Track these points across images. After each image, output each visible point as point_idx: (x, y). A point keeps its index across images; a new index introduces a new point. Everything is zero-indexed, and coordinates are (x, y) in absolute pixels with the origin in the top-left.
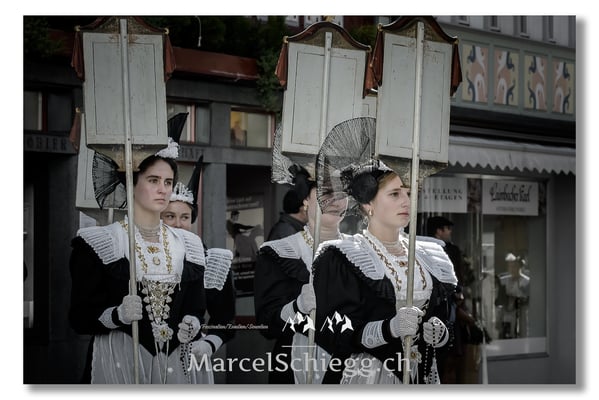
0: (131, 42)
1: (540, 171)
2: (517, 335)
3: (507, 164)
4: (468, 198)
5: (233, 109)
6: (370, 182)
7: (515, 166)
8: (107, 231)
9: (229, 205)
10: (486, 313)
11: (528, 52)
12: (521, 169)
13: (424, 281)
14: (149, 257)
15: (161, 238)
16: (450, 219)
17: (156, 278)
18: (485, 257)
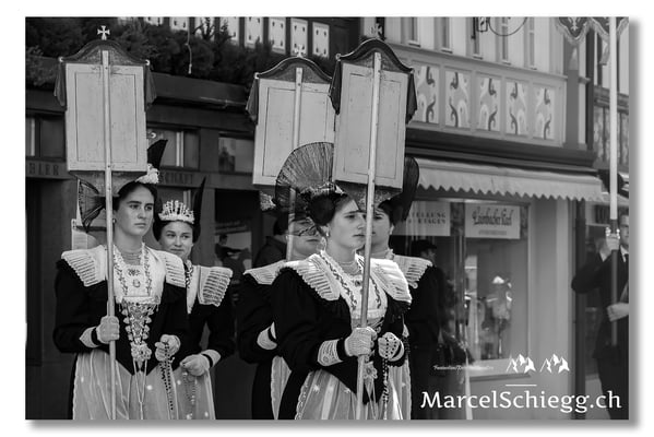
0: (113, 73)
1: (522, 195)
2: (499, 356)
3: (489, 188)
4: (451, 221)
5: (222, 135)
6: (328, 205)
7: (497, 190)
8: (90, 254)
9: (217, 228)
10: (468, 334)
11: (509, 79)
12: (503, 193)
13: (379, 300)
14: (129, 279)
15: (143, 261)
16: (434, 242)
17: (135, 300)
18: (467, 280)
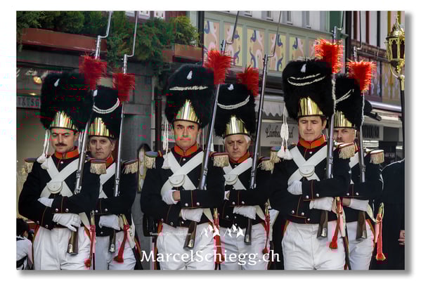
3: (277, 112)
11: (292, 35)
